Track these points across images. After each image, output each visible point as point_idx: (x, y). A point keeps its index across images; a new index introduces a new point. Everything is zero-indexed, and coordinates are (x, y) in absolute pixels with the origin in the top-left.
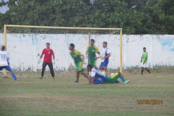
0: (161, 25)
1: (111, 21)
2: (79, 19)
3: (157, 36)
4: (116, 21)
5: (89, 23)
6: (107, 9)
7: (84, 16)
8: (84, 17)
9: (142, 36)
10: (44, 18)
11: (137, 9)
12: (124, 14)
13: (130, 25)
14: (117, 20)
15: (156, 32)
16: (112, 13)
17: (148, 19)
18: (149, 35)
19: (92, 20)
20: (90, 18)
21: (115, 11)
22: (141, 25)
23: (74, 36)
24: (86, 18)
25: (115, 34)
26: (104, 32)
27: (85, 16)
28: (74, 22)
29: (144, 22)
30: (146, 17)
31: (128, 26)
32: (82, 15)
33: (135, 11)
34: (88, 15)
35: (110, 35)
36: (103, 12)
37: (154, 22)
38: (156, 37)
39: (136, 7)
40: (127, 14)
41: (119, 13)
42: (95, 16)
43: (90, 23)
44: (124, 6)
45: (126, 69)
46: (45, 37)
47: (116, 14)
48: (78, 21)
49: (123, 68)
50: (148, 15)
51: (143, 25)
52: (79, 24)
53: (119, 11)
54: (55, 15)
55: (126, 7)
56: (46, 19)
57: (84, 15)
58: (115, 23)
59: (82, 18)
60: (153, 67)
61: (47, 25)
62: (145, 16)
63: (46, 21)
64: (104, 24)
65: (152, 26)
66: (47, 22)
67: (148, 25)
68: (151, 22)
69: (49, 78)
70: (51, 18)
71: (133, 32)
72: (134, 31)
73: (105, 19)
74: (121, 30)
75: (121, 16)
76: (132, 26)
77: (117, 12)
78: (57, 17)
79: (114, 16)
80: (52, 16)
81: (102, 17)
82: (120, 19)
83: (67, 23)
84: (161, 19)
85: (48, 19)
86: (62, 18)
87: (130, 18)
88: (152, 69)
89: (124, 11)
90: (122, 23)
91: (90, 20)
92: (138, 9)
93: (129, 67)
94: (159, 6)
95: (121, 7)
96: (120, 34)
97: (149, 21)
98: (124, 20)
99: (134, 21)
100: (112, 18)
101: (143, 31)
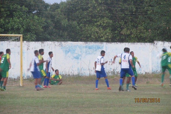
0: (63, 31)
1: (10, 27)
4: (16, 27)
6: (6, 15)
9: (43, 43)
11: (38, 14)
12: (24, 20)
13: (31, 31)
14: (17, 26)
15: (58, 38)
16: (12, 19)
17: (50, 25)
18: (50, 42)
21: (15, 16)
22: (42, 31)
25: (15, 40)
26: (3, 39)
29: (45, 28)
30: (47, 23)
31: (28, 33)
33: (36, 17)
35: (10, 42)
36: (2, 17)
37: (56, 29)
38: (59, 44)
39: (37, 12)
40: (27, 20)
41: (19, 18)
44: (25, 11)
45: (27, 78)
47: (15, 19)
49: (23, 77)
50: (49, 21)
51: (45, 31)
53: (19, 16)
55: (26, 13)
58: (15, 29)
62: (46, 22)
64: (3, 30)
65: (55, 32)
67: (49, 31)
71: (33, 39)
72: (35, 37)
73: (4, 25)
74: (21, 36)
75: (21, 21)
76: (33, 32)
77: (16, 18)
79: (13, 22)
82: (20, 25)
84: (63, 25)
87: (31, 23)
89: (24, 16)
90: (22, 29)
92: (40, 14)
93: (29, 76)
94: (61, 11)
95: (21, 12)
96: (20, 41)
97: (51, 28)
98: (24, 26)
99: (35, 27)
100: (11, 24)
101: (44, 38)
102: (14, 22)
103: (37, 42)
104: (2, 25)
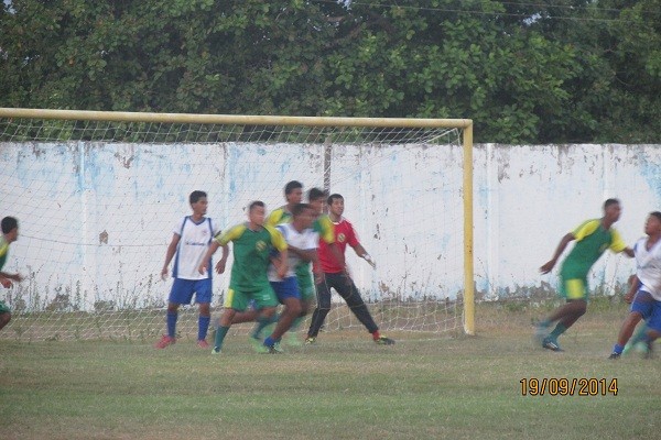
0: (652, 100)
1: (430, 83)
2: (287, 76)
3: (633, 150)
4: (455, 81)
5: (330, 92)
6: (413, 32)
7: (310, 63)
8: (310, 69)
9: (567, 152)
10: (134, 72)
11: (546, 28)
12: (487, 52)
13: (515, 101)
14: (459, 77)
15: (630, 130)
16: (436, 48)
17: (597, 74)
18: (598, 147)
19: (345, 78)
20: (338, 70)
21: (449, 38)
22: (564, 101)
23: (263, 152)
24: (318, 68)
25: (443, 141)
26: (402, 135)
27: (313, 61)
28: (265, 88)
29: (578, 85)
30: (586, 66)
31: (506, 106)
32: (301, 59)
33: (539, 40)
34: (330, 58)
35: (425, 147)
36: (396, 41)
37: (624, 89)
38: (631, 154)
39: (543, 21)
40: (502, 52)
41: (465, 46)
42: (357, 62)
43: (338, 93)
44: (491, 17)
45: (497, 299)
46: (131, 159)
47: (452, 50)
48: (283, 82)
49: (477, 295)
50: (595, 57)
51: (575, 100)
52: (287, 95)
53: (466, 36)
54: (181, 57)
55: (498, 23)
56: (140, 75)
57: (310, 57)
58: (450, 93)
59: (300, 69)
60: (616, 288)
61: (145, 101)
62: (581, 62)
63: (142, 85)
64: (401, 96)
65: (616, 104)
66: (146, 88)
67: (595, 99)
68: (608, 89)
69: (143, 342)
70: (163, 69)
71: (527, 132)
72: (533, 126)
73: (404, 73)
75: (477, 59)
76: (525, 106)
77: (456, 44)
78: (190, 64)
79: (443, 61)
80: (169, 62)
81: (392, 66)
82: (473, 76)
83: (236, 91)
84: (652, 73)
85: (151, 74)
86: (211, 70)
87: (515, 68)
88: (610, 298)
89: (487, 38)
90: (480, 93)
91: (338, 81)
92: (553, 28)
93: (507, 289)
94: (645, 15)
95: (474, 21)
97: (601, 85)
98: (487, 81)
99: (533, 82)
100: (434, 72)
101: (573, 128)
102: (448, 60)
103: (538, 147)
104: (398, 74)
